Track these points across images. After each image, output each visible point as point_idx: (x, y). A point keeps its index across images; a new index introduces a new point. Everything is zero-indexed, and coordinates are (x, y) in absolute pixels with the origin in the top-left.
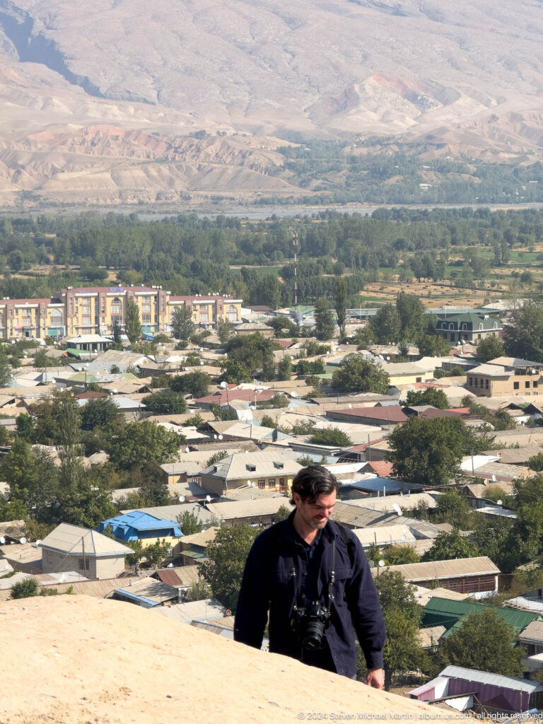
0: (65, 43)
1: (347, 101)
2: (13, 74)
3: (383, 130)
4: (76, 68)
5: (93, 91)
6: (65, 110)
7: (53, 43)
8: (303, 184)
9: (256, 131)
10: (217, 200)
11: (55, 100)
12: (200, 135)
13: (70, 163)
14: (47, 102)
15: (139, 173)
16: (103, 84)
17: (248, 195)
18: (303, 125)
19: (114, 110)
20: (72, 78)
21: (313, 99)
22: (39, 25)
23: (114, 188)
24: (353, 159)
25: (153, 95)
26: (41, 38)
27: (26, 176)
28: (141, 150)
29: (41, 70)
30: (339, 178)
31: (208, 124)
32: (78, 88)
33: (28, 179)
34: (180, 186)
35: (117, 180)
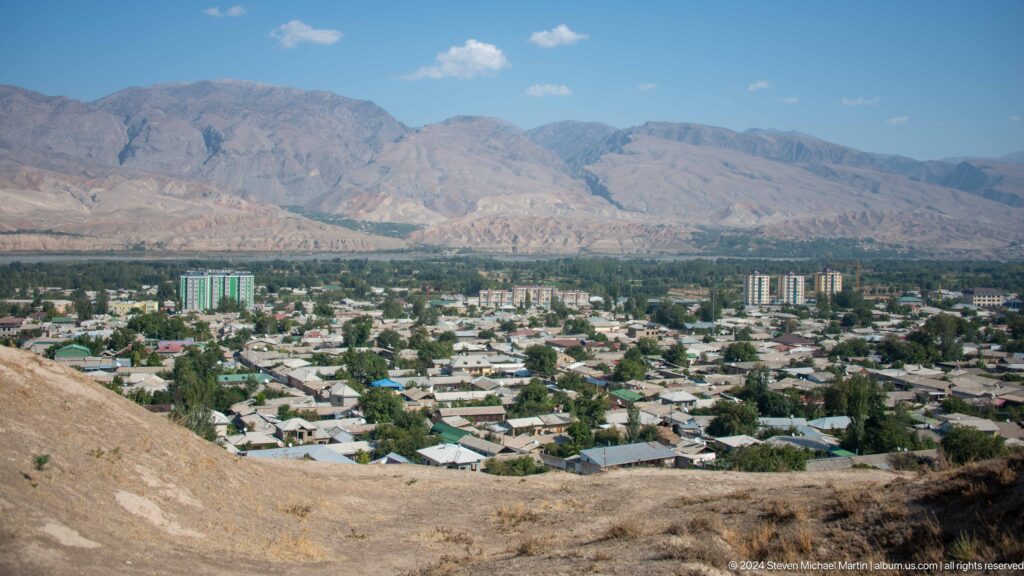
0: (611, 188)
1: (727, 213)
2: (588, 200)
3: (741, 225)
4: (613, 198)
5: (620, 207)
6: (608, 215)
7: (606, 188)
8: (699, 247)
9: (687, 225)
10: (662, 253)
11: (604, 211)
12: (662, 226)
13: (603, 236)
14: (600, 212)
15: (630, 241)
16: (625, 204)
17: (675, 251)
18: (707, 223)
19: (628, 215)
20: (612, 202)
21: (712, 212)
22: (601, 181)
23: (619, 246)
24: (722, 237)
25: (645, 209)
26: (601, 186)
27: (584, 241)
28: (633, 232)
29: (599, 198)
30: (715, 245)
31: (666, 222)
32: (614, 206)
33: (584, 242)
34: (647, 247)
35: (621, 244)
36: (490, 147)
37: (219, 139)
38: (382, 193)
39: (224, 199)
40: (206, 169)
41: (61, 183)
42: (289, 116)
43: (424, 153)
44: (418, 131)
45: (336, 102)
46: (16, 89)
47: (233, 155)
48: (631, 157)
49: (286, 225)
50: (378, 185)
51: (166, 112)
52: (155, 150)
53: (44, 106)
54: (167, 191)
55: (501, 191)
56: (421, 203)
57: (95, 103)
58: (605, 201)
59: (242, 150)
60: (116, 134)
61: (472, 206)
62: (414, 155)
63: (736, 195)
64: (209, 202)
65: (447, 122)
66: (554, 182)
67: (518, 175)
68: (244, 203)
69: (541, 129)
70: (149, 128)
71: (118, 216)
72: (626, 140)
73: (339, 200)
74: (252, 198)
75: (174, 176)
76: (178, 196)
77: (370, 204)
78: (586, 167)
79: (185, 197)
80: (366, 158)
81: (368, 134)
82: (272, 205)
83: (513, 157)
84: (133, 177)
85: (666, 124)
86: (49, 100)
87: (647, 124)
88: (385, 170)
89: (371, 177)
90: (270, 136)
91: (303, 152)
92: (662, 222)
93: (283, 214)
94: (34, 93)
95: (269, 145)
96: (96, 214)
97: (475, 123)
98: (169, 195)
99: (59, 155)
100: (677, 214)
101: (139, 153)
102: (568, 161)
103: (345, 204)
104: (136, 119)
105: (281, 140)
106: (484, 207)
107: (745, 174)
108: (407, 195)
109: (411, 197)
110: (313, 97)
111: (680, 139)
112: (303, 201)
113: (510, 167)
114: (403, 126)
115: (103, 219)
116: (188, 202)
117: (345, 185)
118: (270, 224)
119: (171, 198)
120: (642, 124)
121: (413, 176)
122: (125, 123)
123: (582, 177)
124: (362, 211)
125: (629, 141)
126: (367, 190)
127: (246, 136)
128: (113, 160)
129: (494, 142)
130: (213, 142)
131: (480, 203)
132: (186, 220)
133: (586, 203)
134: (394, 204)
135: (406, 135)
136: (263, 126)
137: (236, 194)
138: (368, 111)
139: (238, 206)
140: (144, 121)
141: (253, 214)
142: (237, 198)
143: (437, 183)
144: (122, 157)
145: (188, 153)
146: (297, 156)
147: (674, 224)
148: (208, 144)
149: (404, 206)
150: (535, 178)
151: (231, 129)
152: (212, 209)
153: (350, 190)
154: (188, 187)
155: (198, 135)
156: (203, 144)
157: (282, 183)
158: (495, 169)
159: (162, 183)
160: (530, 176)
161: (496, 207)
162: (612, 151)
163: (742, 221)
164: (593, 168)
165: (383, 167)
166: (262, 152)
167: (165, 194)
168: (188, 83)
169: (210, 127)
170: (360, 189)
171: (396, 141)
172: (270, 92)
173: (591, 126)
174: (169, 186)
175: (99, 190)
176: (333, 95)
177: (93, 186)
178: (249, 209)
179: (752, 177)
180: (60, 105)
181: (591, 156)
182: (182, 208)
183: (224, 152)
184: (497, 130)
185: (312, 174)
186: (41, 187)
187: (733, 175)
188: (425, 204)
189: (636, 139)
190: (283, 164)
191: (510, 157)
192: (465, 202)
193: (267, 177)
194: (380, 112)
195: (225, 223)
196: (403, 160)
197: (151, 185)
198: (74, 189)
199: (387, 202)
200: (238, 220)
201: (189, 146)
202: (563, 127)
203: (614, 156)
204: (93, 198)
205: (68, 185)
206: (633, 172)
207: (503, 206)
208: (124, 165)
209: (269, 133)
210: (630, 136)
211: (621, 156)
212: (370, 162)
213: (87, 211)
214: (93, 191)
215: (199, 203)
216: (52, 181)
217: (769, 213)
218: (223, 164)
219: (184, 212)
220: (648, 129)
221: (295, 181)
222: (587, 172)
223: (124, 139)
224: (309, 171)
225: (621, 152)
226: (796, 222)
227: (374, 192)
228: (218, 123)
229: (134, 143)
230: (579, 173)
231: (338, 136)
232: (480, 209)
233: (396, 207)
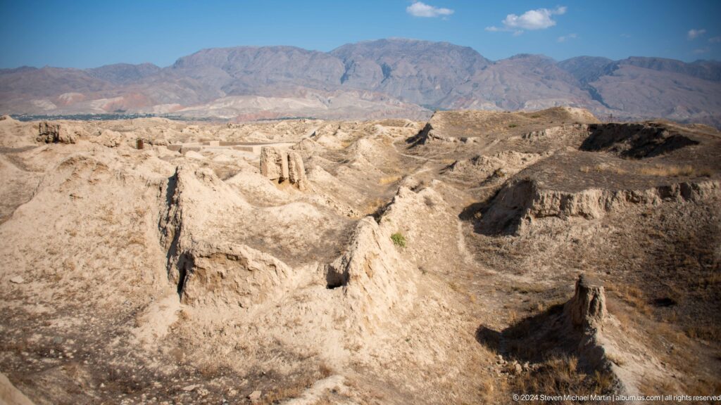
0: (603, 95)
1: (672, 111)
2: (589, 103)
4: (605, 101)
5: (607, 106)
6: (599, 111)
7: (600, 96)
11: (597, 109)
14: (595, 109)
16: (611, 105)
19: (611, 111)
20: (603, 104)
21: (664, 110)
22: (598, 91)
25: (622, 108)
26: (598, 94)
29: (596, 101)
31: (633, 116)
32: (604, 106)
36: (535, 72)
37: (389, 70)
38: (473, 98)
39: (391, 101)
40: (383, 85)
41: (315, 94)
42: (426, 56)
43: (498, 75)
44: (495, 64)
45: (451, 48)
46: (295, 48)
47: (396, 78)
48: (618, 77)
49: (421, 115)
50: (472, 94)
51: (363, 55)
52: (358, 76)
53: (307, 55)
54: (364, 96)
55: (539, 97)
56: (494, 102)
57: (330, 53)
58: (599, 103)
59: (401, 75)
60: (340, 69)
61: (522, 106)
62: (492, 77)
63: (679, 101)
64: (384, 103)
65: (512, 58)
66: (571, 92)
67: (550, 88)
68: (401, 103)
69: (567, 61)
70: (355, 65)
71: (340, 110)
72: (616, 68)
73: (450, 102)
74: (405, 101)
75: (366, 89)
76: (368, 100)
77: (466, 104)
78: (590, 84)
79: (372, 100)
80: (466, 79)
81: (468, 65)
82: (415, 105)
83: (548, 78)
84: (347, 90)
85: (641, 57)
86: (309, 52)
87: (630, 58)
88: (476, 85)
89: (468, 89)
90: (415, 68)
91: (432, 76)
92: (631, 116)
93: (420, 109)
94: (303, 49)
95: (414, 73)
96: (330, 109)
97: (528, 58)
98: (365, 99)
99: (313, 80)
100: (642, 111)
101: (350, 78)
102: (581, 81)
103: (453, 104)
104: (349, 60)
105: (421, 70)
106: (528, 106)
107: (687, 88)
108: (487, 99)
109: (489, 100)
110: (439, 45)
111: (649, 67)
112: (432, 102)
113: (545, 83)
114: (487, 60)
115: (334, 112)
116: (374, 103)
117: (454, 94)
118: (413, 114)
119: (365, 101)
120: (627, 57)
121: (491, 88)
122: (344, 62)
123: (586, 89)
124: (462, 108)
125: (618, 68)
126: (465, 96)
127: (404, 68)
128: (338, 82)
129: (538, 69)
130: (386, 71)
131: (527, 104)
132: (372, 112)
133: (588, 104)
134: (479, 104)
135: (488, 66)
136: (412, 62)
137: (397, 98)
138: (468, 53)
139: (398, 105)
140: (353, 62)
141: (404, 109)
142: (397, 101)
143: (504, 92)
144: (343, 80)
145: (374, 78)
146: (428, 78)
147: (638, 117)
148: (384, 73)
149: (485, 105)
150: (559, 90)
151: (395, 64)
152: (385, 107)
153: (456, 96)
154: (374, 95)
155: (379, 68)
156: (382, 73)
157: (422, 93)
158: (537, 84)
159: (361, 93)
160: (556, 88)
161: (535, 106)
162: (607, 74)
163: (681, 116)
164: (594, 84)
165: (475, 84)
166: (411, 76)
167: (362, 99)
168: (373, 40)
169: (385, 63)
170: (462, 96)
171: (483, 69)
172: (416, 43)
173: (597, 59)
174: (364, 95)
175: (332, 97)
176: (449, 44)
177: (329, 95)
178: (403, 107)
179: (691, 90)
180: (314, 54)
181: (594, 77)
182: (370, 106)
183: (392, 77)
184: (541, 62)
185: (437, 88)
186: (306, 96)
187: (679, 89)
188: (497, 104)
189: (622, 67)
190: (422, 82)
191: (546, 78)
192: (519, 103)
193: (414, 89)
194: (475, 53)
195: (391, 114)
196: (486, 80)
197: (356, 94)
198: (321, 97)
199: (475, 103)
200: (397, 112)
201: (375, 74)
202: (581, 59)
203: (608, 77)
204: (329, 101)
205: (318, 95)
206: (618, 87)
207: (539, 105)
208: (343, 84)
209: (415, 66)
210: (619, 66)
211: (612, 77)
212: (468, 81)
213: (326, 108)
214: (329, 98)
215: (379, 104)
216: (310, 93)
217: (698, 111)
218: (391, 83)
219: (371, 108)
220: (630, 61)
221: (428, 92)
222: (591, 86)
223: (343, 71)
224: (435, 87)
225: (612, 75)
226: (711, 117)
227: (469, 98)
228: (389, 61)
229: (348, 73)
230: (586, 87)
231: (452, 67)
232: (526, 107)
233: (480, 105)
